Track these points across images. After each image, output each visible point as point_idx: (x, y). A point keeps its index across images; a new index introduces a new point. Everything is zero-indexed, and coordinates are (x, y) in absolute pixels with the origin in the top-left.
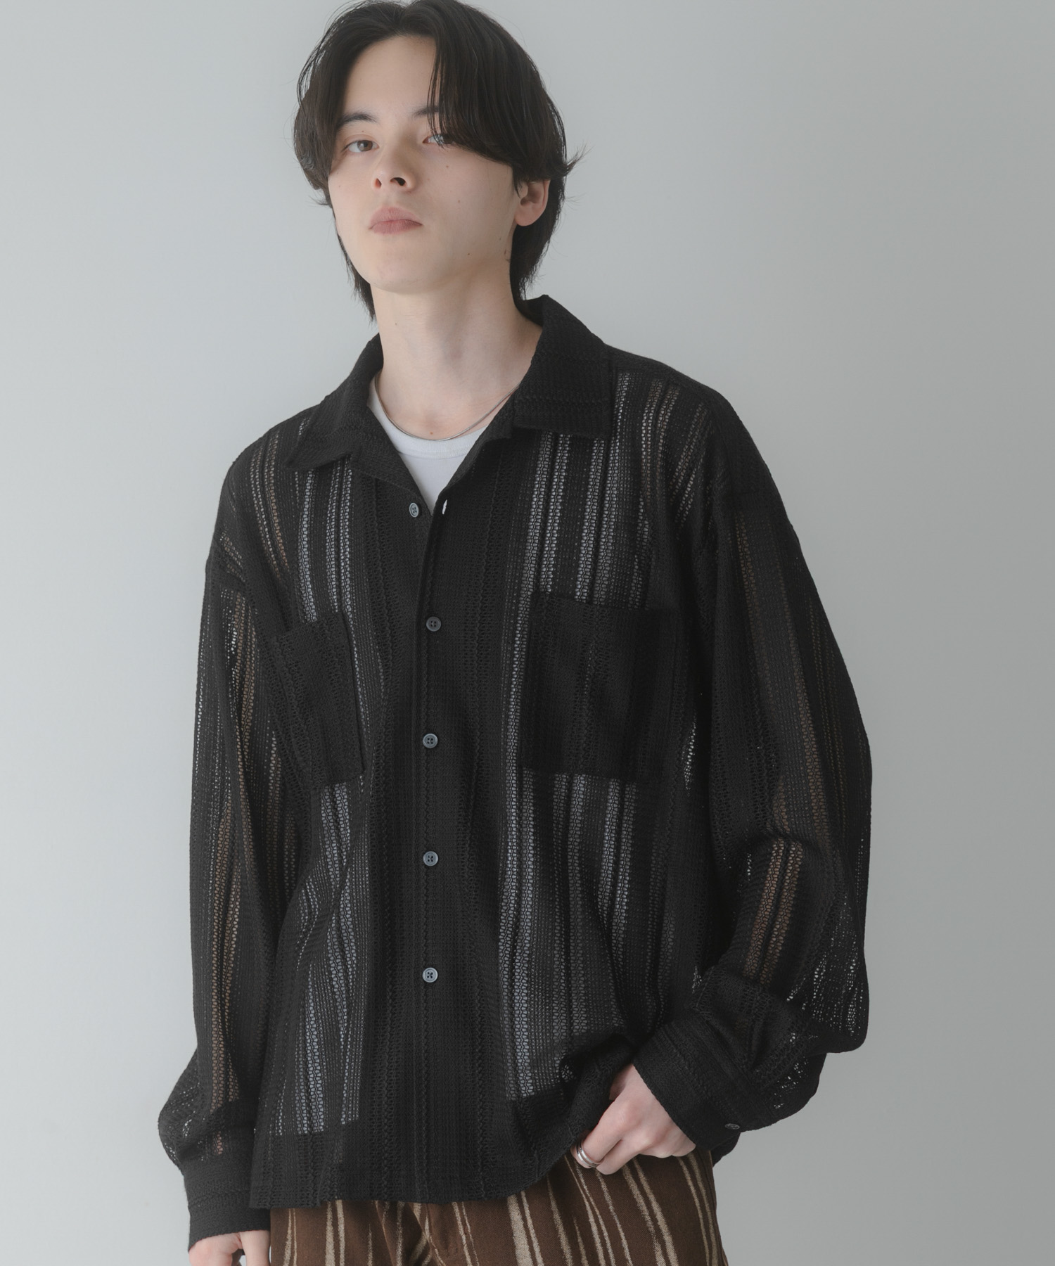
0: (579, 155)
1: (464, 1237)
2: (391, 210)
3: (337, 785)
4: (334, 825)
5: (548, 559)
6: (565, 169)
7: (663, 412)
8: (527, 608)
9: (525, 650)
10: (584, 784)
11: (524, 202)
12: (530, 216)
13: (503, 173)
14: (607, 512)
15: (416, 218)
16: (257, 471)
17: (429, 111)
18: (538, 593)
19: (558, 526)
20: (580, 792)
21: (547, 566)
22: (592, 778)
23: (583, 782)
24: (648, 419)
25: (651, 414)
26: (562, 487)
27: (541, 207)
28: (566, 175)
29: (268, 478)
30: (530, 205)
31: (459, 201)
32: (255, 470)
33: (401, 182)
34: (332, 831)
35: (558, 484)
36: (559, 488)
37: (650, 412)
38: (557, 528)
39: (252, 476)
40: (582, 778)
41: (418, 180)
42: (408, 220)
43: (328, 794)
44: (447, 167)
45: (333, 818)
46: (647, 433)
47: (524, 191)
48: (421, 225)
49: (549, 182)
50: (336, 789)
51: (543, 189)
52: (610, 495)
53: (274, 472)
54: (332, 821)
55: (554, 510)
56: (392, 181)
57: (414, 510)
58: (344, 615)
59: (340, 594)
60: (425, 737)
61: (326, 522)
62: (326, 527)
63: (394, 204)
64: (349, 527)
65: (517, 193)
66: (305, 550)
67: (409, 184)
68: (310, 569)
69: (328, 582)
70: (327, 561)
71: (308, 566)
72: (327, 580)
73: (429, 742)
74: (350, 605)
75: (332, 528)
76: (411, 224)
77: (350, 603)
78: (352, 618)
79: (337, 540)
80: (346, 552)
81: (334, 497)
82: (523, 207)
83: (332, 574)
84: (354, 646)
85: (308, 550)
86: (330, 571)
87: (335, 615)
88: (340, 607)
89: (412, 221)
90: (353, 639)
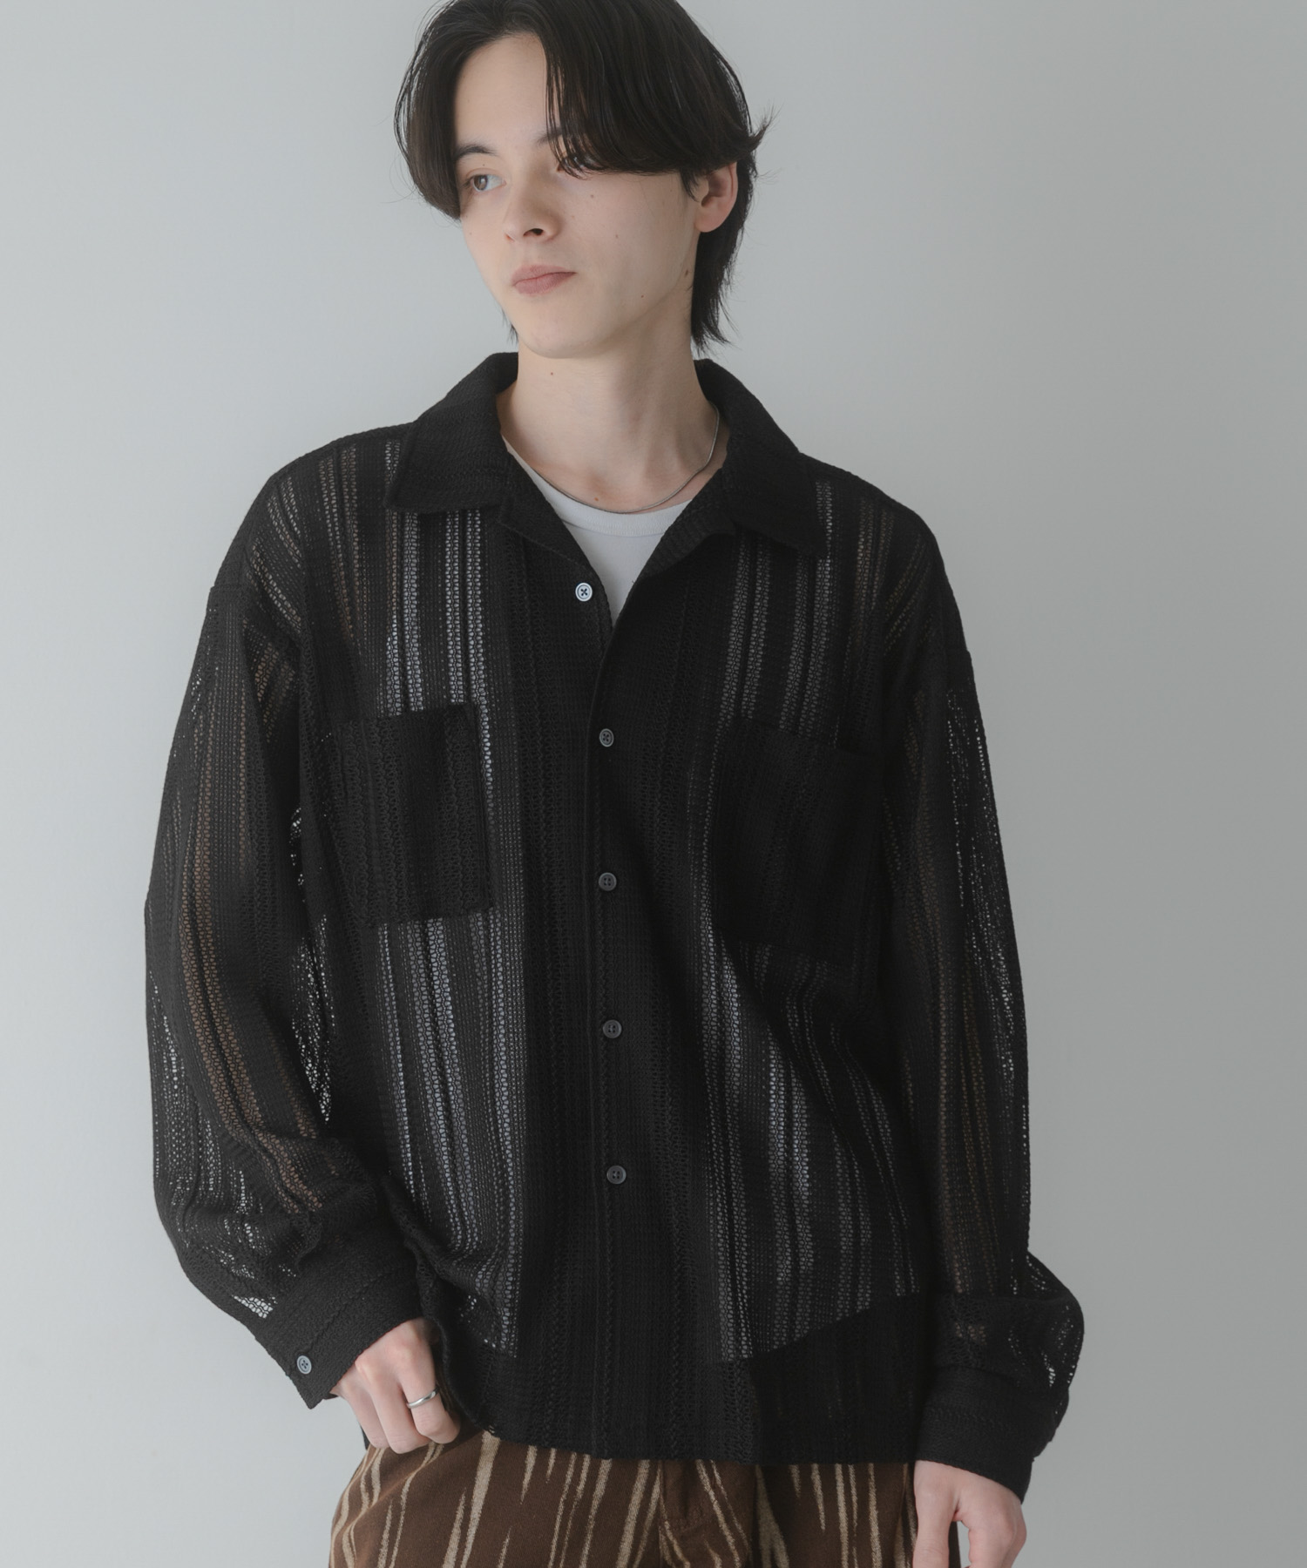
0: (768, 120)
2: (533, 269)
3: (431, 921)
4: (425, 972)
5: (751, 679)
6: (755, 141)
7: (883, 536)
11: (705, 202)
12: (713, 218)
13: (669, 182)
14: (816, 637)
15: (568, 268)
16: (332, 494)
17: (551, 136)
18: (738, 719)
19: (763, 642)
21: (750, 687)
24: (867, 541)
25: (869, 537)
26: (767, 598)
27: (729, 200)
28: (755, 149)
29: (351, 508)
30: (715, 201)
31: (617, 236)
32: (329, 493)
33: (538, 232)
34: (422, 980)
35: (762, 593)
36: (764, 599)
37: (867, 534)
38: (762, 645)
39: (327, 500)
41: (559, 224)
42: (557, 273)
43: (418, 931)
44: (592, 196)
45: (423, 963)
46: (865, 555)
47: (703, 188)
48: (573, 273)
49: (735, 165)
50: (429, 925)
51: (728, 175)
52: (820, 617)
53: (357, 501)
54: (422, 966)
55: (758, 623)
56: (526, 234)
57: (584, 592)
58: (476, 709)
59: (467, 679)
60: (602, 876)
61: (445, 586)
62: (446, 592)
63: (536, 261)
64: (481, 596)
65: (693, 197)
66: (414, 615)
67: (548, 232)
68: (419, 641)
69: (449, 662)
70: (447, 636)
71: (416, 636)
72: (449, 659)
73: (606, 882)
74: (486, 696)
75: (455, 594)
76: (562, 276)
77: (484, 694)
78: (487, 714)
79: (464, 611)
80: (476, 628)
81: (454, 554)
82: (703, 210)
83: (457, 653)
84: (486, 749)
85: (417, 617)
86: (453, 649)
87: (460, 707)
88: (468, 696)
89: (562, 273)
90: (486, 740)
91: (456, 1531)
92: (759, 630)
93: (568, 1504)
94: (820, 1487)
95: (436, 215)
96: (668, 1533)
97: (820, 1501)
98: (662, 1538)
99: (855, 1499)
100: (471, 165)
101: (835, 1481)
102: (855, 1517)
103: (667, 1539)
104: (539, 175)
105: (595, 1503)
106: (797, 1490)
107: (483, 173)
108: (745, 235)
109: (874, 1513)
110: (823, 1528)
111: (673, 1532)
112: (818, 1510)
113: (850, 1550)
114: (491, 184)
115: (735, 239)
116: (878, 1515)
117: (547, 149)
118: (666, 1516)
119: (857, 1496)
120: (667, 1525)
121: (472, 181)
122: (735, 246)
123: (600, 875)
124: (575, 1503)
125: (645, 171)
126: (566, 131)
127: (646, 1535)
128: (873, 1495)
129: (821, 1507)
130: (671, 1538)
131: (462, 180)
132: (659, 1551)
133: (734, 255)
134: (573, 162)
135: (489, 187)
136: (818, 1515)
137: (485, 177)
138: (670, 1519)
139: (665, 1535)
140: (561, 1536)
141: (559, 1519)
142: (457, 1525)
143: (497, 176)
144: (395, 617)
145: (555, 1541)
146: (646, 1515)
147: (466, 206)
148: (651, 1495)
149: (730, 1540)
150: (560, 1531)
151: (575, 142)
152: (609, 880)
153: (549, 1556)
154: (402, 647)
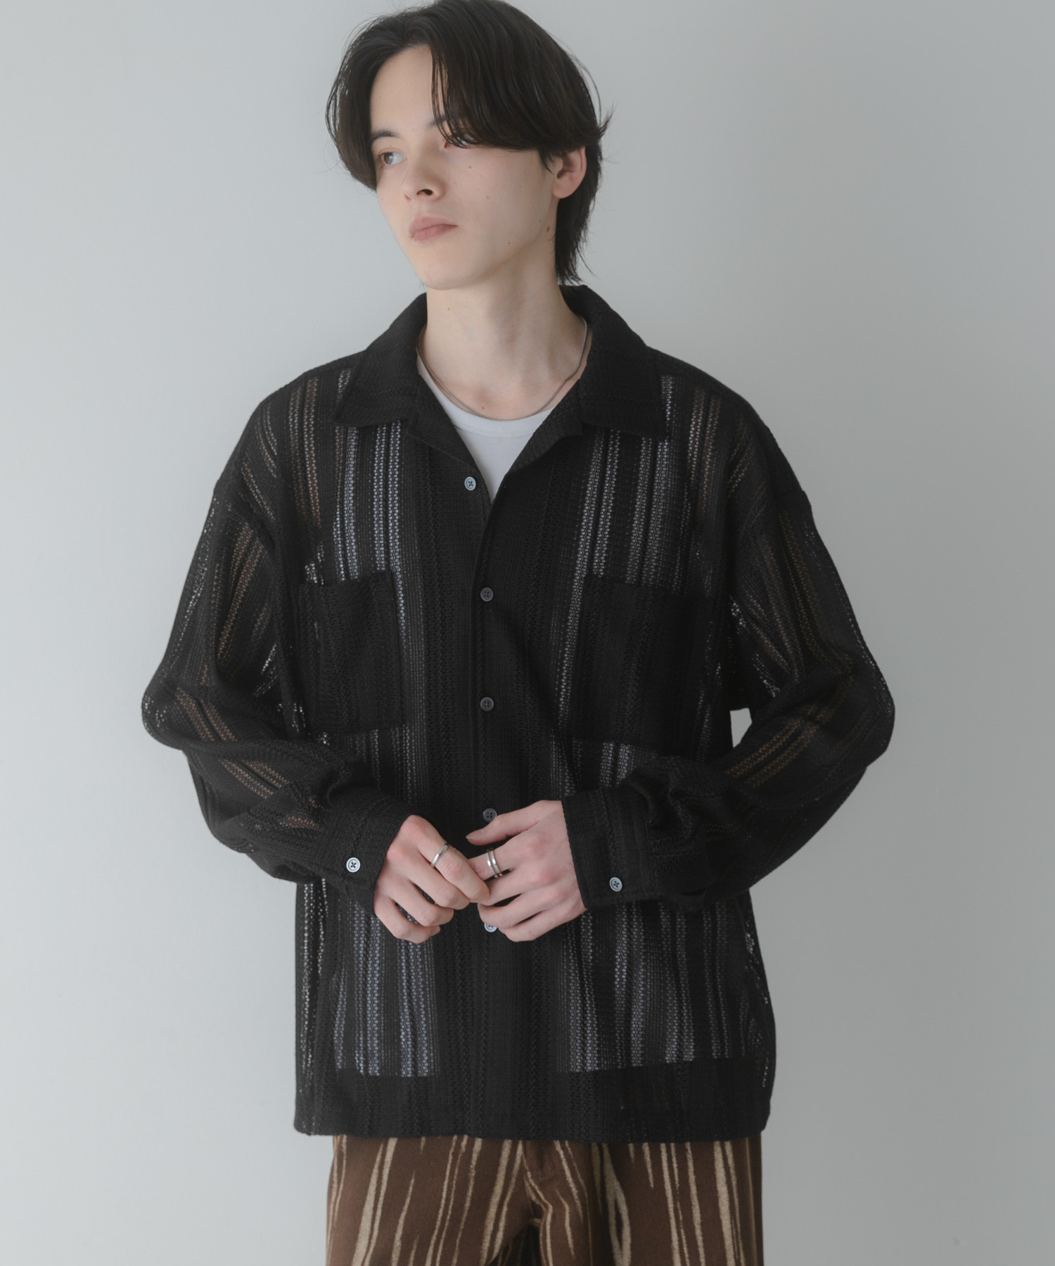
1: (561, 1153)
2: (424, 220)
5: (601, 545)
6: (600, 131)
7: (711, 420)
8: (580, 590)
9: (576, 628)
10: (629, 754)
11: (560, 175)
12: (567, 187)
13: (529, 158)
14: (655, 506)
15: (450, 221)
16: (296, 415)
17: (438, 121)
18: (590, 577)
19: (611, 515)
20: (625, 761)
21: (600, 551)
22: (636, 749)
23: (628, 752)
24: (697, 424)
25: (699, 420)
26: (615, 480)
27: (578, 175)
28: (600, 138)
29: (308, 425)
30: (568, 175)
31: (488, 197)
32: (293, 415)
33: (429, 192)
35: (610, 476)
36: (612, 480)
37: (698, 418)
38: (610, 517)
39: (291, 420)
40: (627, 748)
41: (444, 187)
42: (442, 225)
44: (470, 167)
46: (695, 436)
47: (558, 165)
48: (455, 226)
49: (584, 148)
51: (579, 159)
52: (658, 490)
53: (314, 419)
55: (607, 500)
56: (418, 193)
57: (470, 483)
58: (393, 575)
59: (387, 553)
60: (483, 701)
61: (373, 481)
62: (373, 486)
63: (426, 214)
64: (398, 489)
65: (550, 170)
66: (351, 505)
67: (436, 192)
68: (354, 524)
69: (375, 540)
70: (374, 520)
71: (353, 521)
72: (374, 537)
73: (486, 704)
74: (400, 566)
75: (380, 488)
76: (446, 227)
77: (399, 564)
78: (401, 579)
79: (386, 500)
80: (395, 513)
81: (381, 456)
82: (558, 181)
83: (380, 533)
84: (401, 605)
85: (353, 506)
86: (378, 529)
87: (382, 573)
88: (388, 566)
89: (446, 225)
90: (401, 598)
91: (376, 1171)
92: (607, 506)
93: (455, 1155)
94: (649, 1156)
95: (360, 186)
96: (530, 1182)
97: (649, 1166)
98: (527, 1184)
99: (675, 1165)
100: (381, 146)
101: (660, 1152)
102: (677, 1178)
103: (530, 1185)
104: (430, 150)
105: (475, 1156)
106: (632, 1156)
107: (390, 151)
108: (596, 204)
109: (692, 1178)
110: (652, 1186)
111: (534, 1180)
112: (647, 1172)
113: (675, 1203)
114: (395, 159)
115: (588, 208)
116: (696, 1179)
117: (435, 130)
118: (527, 1168)
119: (677, 1163)
120: (529, 1174)
121: (383, 157)
122: (588, 212)
123: (481, 699)
124: (460, 1155)
125: (510, 148)
126: (449, 117)
127: (513, 1180)
128: (691, 1164)
129: (650, 1171)
130: (533, 1184)
131: (376, 158)
132: (525, 1192)
133: (588, 220)
134: (455, 139)
135: (394, 162)
136: (647, 1176)
137: (390, 154)
138: (532, 1170)
139: (528, 1182)
140: (451, 1179)
141: (449, 1167)
142: (376, 1166)
143: (400, 152)
144: (338, 506)
145: (446, 1182)
146: (513, 1166)
147: (380, 178)
148: (516, 1152)
149: (574, 1191)
150: (450, 1175)
151: (457, 125)
152: (488, 703)
153: (442, 1194)
154: (343, 529)
